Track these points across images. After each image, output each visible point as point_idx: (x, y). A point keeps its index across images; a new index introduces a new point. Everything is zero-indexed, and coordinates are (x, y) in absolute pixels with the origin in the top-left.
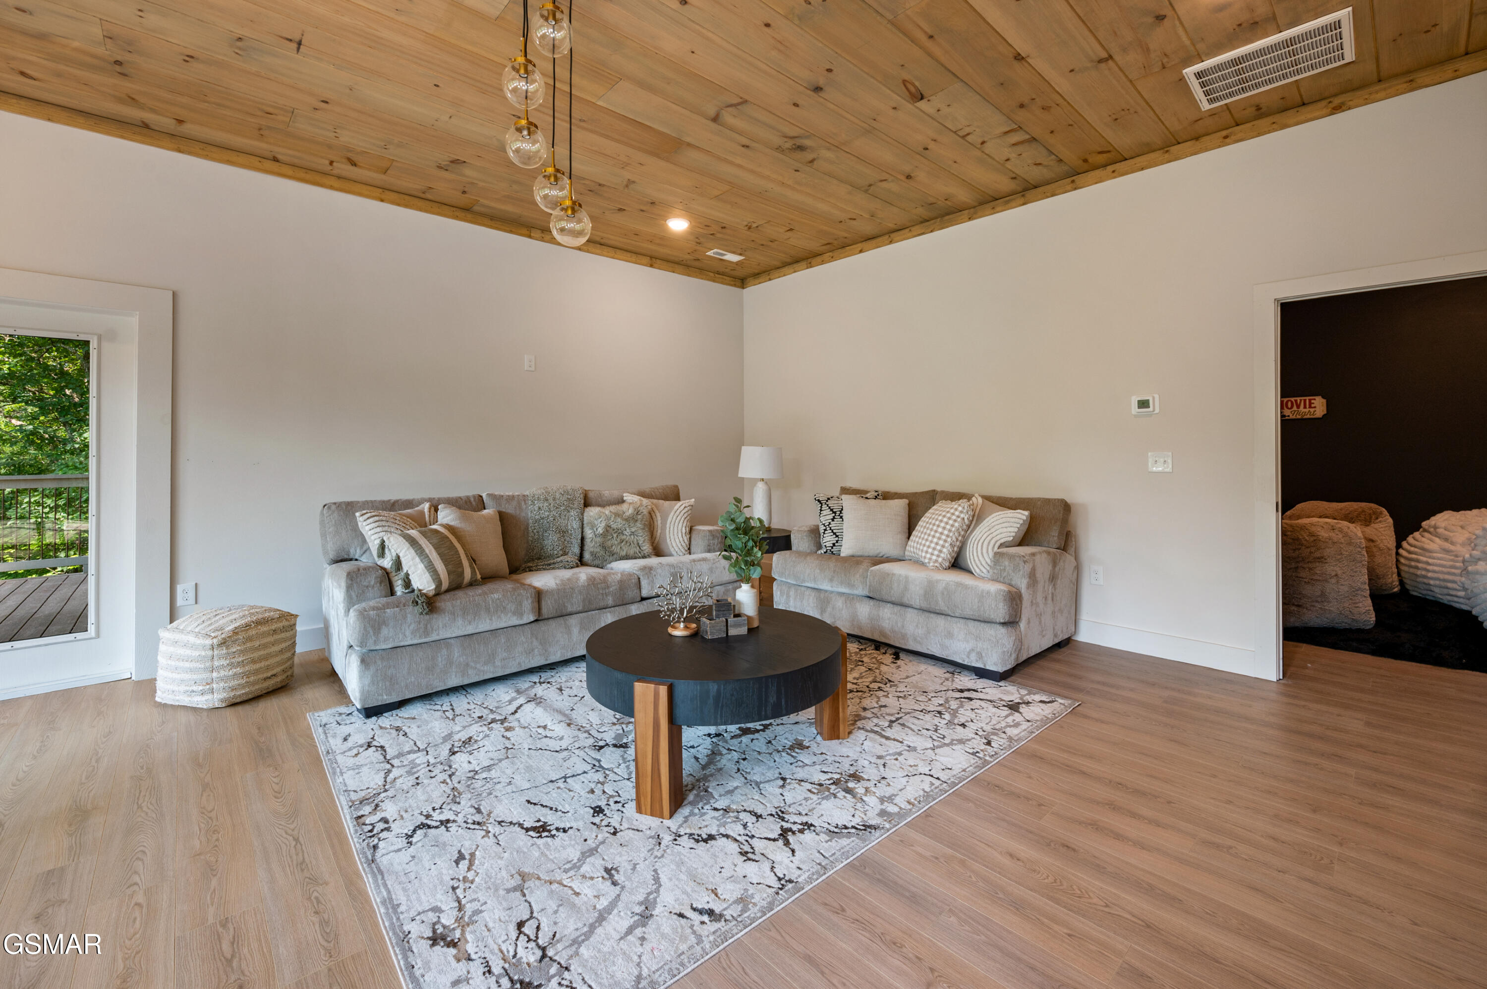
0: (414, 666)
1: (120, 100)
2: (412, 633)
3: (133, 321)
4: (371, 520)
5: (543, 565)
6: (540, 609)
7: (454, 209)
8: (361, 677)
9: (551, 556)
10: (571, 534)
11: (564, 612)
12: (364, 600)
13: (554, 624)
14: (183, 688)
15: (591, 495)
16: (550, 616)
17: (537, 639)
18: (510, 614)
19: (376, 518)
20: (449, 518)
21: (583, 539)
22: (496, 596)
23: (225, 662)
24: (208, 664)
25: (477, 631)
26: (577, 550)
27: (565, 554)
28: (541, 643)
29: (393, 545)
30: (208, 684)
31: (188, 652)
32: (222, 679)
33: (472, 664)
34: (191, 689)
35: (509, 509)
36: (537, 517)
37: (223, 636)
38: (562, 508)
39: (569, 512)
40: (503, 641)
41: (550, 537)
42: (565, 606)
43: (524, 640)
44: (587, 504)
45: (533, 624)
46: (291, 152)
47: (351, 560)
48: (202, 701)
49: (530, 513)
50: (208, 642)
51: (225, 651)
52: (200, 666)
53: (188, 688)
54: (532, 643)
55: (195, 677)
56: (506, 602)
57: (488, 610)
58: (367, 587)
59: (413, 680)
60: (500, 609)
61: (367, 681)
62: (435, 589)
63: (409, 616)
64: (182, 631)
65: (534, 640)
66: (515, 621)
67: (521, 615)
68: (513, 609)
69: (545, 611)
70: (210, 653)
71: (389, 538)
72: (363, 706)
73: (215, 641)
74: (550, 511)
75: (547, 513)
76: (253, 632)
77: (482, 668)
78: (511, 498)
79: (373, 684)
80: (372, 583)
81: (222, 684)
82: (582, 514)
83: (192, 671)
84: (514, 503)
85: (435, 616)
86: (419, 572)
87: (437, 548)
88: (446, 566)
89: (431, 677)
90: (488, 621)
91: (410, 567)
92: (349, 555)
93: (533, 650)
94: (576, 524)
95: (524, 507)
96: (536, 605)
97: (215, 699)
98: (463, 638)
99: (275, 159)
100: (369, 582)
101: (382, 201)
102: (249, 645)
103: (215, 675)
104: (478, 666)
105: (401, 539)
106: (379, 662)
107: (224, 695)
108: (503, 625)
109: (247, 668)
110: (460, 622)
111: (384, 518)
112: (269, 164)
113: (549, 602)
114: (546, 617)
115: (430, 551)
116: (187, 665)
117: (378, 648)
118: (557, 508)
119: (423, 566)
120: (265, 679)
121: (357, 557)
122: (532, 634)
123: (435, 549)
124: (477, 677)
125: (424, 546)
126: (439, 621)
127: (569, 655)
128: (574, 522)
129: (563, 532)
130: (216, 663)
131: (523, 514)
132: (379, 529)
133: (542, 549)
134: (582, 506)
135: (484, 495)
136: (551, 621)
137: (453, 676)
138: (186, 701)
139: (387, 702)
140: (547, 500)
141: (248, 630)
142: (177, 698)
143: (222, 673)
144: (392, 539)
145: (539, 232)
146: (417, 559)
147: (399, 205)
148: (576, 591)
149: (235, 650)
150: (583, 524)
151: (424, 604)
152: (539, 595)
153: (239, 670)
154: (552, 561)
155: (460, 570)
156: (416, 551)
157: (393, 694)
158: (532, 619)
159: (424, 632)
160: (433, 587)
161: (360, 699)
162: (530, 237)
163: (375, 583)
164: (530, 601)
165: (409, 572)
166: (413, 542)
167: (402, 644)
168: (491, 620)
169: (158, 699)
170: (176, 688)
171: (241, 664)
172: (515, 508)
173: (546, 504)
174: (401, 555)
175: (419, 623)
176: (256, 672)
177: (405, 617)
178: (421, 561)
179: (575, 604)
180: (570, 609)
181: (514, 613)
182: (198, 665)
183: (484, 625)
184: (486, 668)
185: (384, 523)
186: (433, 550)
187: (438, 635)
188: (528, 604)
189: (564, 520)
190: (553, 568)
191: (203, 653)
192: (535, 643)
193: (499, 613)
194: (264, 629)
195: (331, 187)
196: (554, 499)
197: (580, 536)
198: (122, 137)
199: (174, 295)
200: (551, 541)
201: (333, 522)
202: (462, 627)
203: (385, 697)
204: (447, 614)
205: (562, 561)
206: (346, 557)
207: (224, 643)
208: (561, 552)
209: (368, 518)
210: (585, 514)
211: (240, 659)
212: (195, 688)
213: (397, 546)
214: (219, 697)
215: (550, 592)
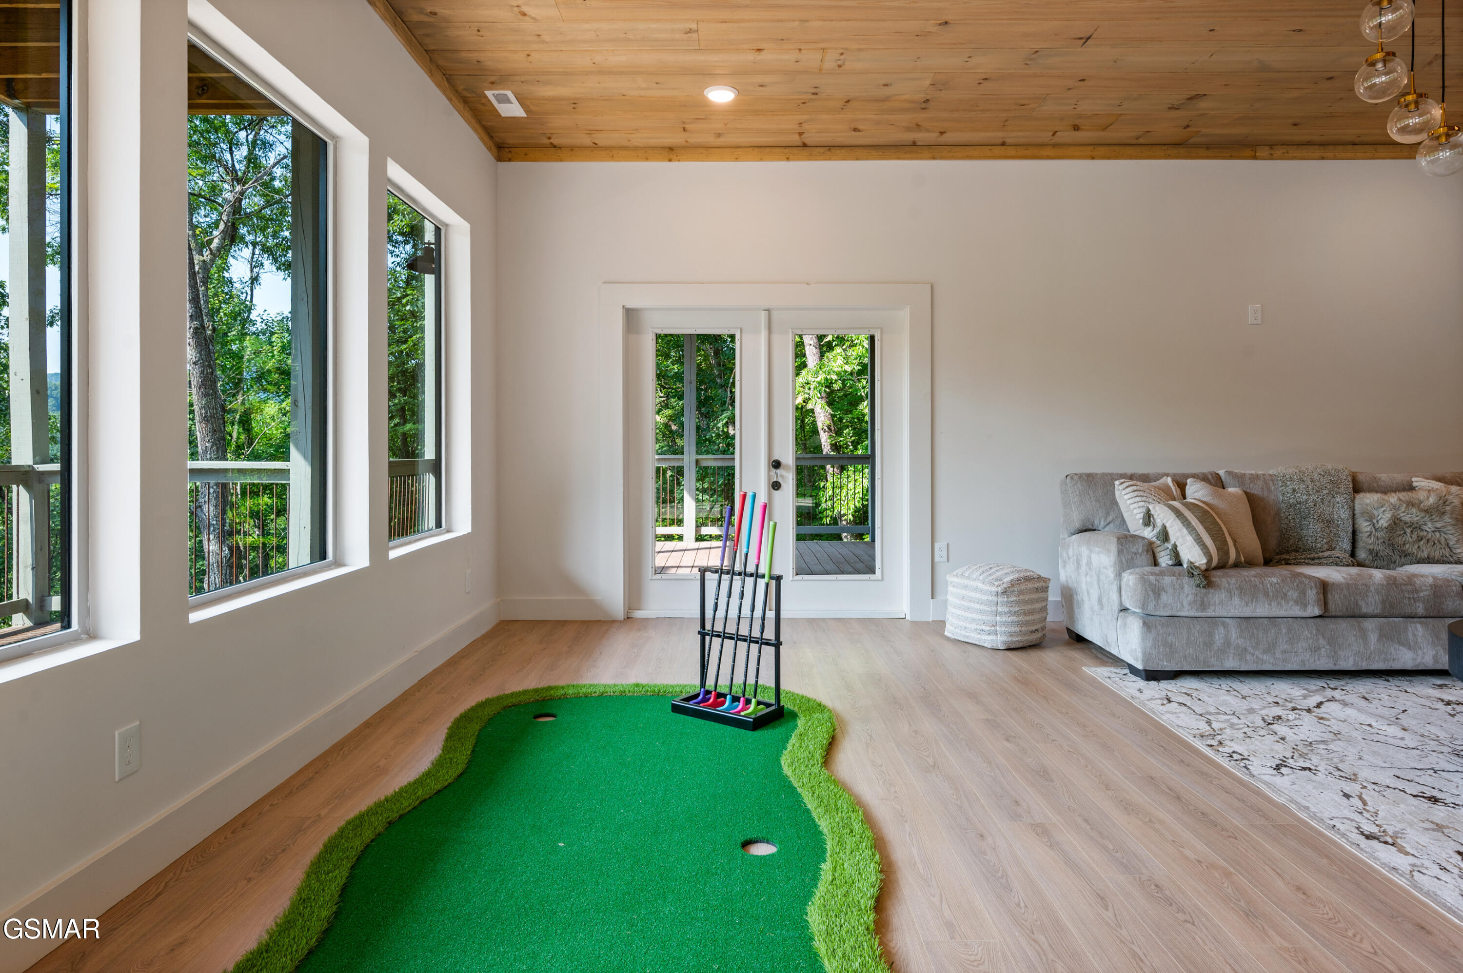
0: (1193, 638)
1: (909, 129)
2: (1190, 604)
3: (905, 315)
4: (1130, 489)
5: (1305, 559)
6: (1326, 604)
7: (1166, 147)
8: (1143, 639)
9: (1311, 549)
10: (1338, 526)
11: (1357, 612)
12: (1133, 567)
13: (1344, 625)
14: (974, 626)
15: (1361, 478)
16: (1338, 614)
17: (1323, 637)
18: (1291, 603)
19: (1134, 488)
20: (1201, 493)
21: (1354, 533)
22: (1274, 580)
23: (1006, 610)
24: (994, 608)
25: (1254, 615)
26: (1347, 545)
27: (1331, 549)
28: (1329, 643)
29: (1159, 515)
30: (993, 626)
31: (978, 596)
32: (1003, 624)
33: (1250, 649)
34: (980, 628)
35: (1256, 489)
36: (1291, 501)
37: (1005, 586)
38: (1325, 492)
39: (1333, 497)
40: (1284, 631)
41: (1311, 526)
42: (1357, 604)
43: (1309, 635)
44: (1357, 488)
45: (1318, 619)
46: (1021, 134)
47: (1094, 530)
48: (988, 641)
49: (1278, 495)
50: (994, 589)
51: (1006, 599)
52: (987, 609)
53: (978, 627)
54: (1318, 640)
55: (984, 618)
56: (1287, 588)
57: (1266, 594)
58: (1136, 554)
59: (1191, 652)
60: (1279, 596)
61: (1149, 644)
62: (1207, 564)
63: (1186, 586)
64: (968, 578)
65: (1320, 637)
66: (1297, 611)
67: (1305, 606)
68: (1295, 598)
69: (1332, 606)
70: (995, 599)
71: (1154, 507)
72: (1144, 667)
73: (999, 589)
74: (1309, 495)
75: (1305, 497)
76: (1023, 587)
77: (1261, 656)
78: (1255, 478)
79: (1155, 647)
80: (1140, 550)
81: (1003, 629)
82: (1353, 501)
83: (981, 612)
84: (1260, 483)
85: (1212, 591)
86: (1188, 544)
87: (1202, 522)
88: (1214, 541)
89: (1208, 653)
90: (1267, 606)
91: (1178, 538)
92: (1093, 526)
93: (1319, 649)
94: (1344, 514)
95: (1273, 488)
96: (1321, 596)
97: (999, 640)
98: (1239, 619)
99: (1003, 144)
100: (1137, 549)
101: (1093, 158)
102: (1021, 597)
103: (998, 618)
104: (1257, 653)
105: (1166, 509)
106: (1159, 628)
107: (1005, 638)
108: (1283, 613)
109: (1020, 618)
110: (1236, 601)
111: (1141, 489)
112: (997, 150)
113: (1337, 596)
114: (1334, 614)
115: (1196, 524)
116: (978, 606)
117: (1157, 613)
118: (1317, 491)
119: (1191, 538)
120: (1033, 632)
121: (1100, 528)
122: (1317, 630)
123: (1201, 522)
124: (1255, 665)
125: (1189, 518)
126: (1217, 597)
127: (1364, 666)
128: (1342, 511)
129: (1329, 523)
130: (1000, 609)
131: (1272, 497)
132: (1138, 499)
133: (1300, 539)
134: (1351, 490)
135: (1221, 473)
136: (1340, 620)
137: (1231, 658)
138: (974, 638)
139: (1167, 669)
140: (1303, 481)
141: (1020, 584)
142: (968, 634)
143: (1005, 619)
144: (1157, 508)
145: (1267, 148)
146: (1185, 531)
147: (1109, 158)
148: (1372, 589)
149: (1012, 600)
150: (1354, 515)
151: (1201, 576)
152: (1324, 587)
153: (1015, 618)
154: (1316, 556)
155: (1226, 548)
156: (1182, 523)
157: (1172, 662)
158: (1317, 612)
159: (1201, 605)
160: (1204, 561)
161: (1143, 660)
162: (1255, 158)
163: (1143, 551)
164: (1314, 592)
165: (1177, 543)
166: (1178, 514)
167: (1179, 614)
168: (1270, 605)
169: (946, 633)
170: (968, 625)
171: (1016, 613)
172: (1262, 488)
173: (1302, 486)
174: (1167, 525)
175: (1196, 595)
176: (1027, 623)
177: (1182, 588)
178: (1189, 533)
179: (1371, 604)
180: (1364, 610)
181: (1296, 602)
182: (983, 607)
183: (1262, 609)
184: (1265, 658)
185: (1141, 493)
186: (1199, 524)
187: (1214, 611)
188: (1312, 594)
189: (1328, 506)
190: (1320, 564)
191: (990, 598)
192: (1322, 642)
193: (1279, 600)
194: (1030, 585)
195: (1048, 157)
196: (1312, 481)
197: (1350, 529)
198: (899, 159)
199: (932, 287)
200: (1312, 531)
201: (1078, 493)
202: (1237, 607)
203: (1165, 663)
204: (1223, 591)
205: (1330, 557)
206: (1090, 527)
207: (1005, 592)
208: (1326, 546)
209: (1127, 487)
210: (1357, 502)
211: (1016, 609)
212: (984, 627)
213: (1163, 515)
214: (1002, 639)
215: (1337, 586)
